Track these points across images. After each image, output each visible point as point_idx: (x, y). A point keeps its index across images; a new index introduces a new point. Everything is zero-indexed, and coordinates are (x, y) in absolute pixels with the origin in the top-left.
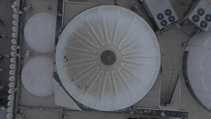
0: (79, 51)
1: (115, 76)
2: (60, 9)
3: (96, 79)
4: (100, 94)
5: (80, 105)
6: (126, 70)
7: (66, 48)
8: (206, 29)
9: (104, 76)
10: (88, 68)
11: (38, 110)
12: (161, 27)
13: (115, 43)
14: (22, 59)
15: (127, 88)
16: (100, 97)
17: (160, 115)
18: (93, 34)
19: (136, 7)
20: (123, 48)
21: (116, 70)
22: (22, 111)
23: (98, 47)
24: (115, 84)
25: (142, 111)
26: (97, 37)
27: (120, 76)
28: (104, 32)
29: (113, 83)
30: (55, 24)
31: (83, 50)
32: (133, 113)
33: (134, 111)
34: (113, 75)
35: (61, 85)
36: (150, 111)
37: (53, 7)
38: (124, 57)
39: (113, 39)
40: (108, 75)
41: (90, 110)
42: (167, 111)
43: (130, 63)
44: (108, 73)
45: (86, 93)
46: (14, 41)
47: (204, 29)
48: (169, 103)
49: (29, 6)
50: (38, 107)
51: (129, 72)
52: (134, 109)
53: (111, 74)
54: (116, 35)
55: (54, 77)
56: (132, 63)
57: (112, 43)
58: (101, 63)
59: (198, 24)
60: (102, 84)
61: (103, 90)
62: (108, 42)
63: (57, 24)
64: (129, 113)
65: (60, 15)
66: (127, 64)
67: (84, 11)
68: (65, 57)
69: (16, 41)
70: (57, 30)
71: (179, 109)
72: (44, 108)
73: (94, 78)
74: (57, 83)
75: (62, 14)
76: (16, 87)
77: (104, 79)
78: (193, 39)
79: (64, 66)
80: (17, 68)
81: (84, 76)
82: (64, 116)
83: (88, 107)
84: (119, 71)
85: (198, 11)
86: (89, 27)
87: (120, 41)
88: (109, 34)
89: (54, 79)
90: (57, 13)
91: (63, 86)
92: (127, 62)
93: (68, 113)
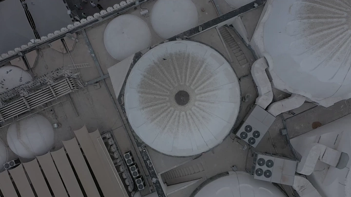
0: (175, 68)
1: (169, 113)
2: (206, 25)
3: (157, 97)
4: (146, 108)
5: (122, 94)
6: (179, 119)
7: (171, 55)
8: (256, 177)
9: (164, 103)
10: (163, 85)
11: (91, 53)
12: (238, 134)
13: (198, 97)
14: (135, 8)
15: (164, 129)
16: (143, 108)
17: (152, 178)
18: (197, 74)
19: (247, 100)
20: (197, 107)
21: (175, 110)
22: (80, 36)
23: (188, 84)
24: (161, 116)
25: (147, 159)
26: (196, 79)
27: (171, 117)
28: (203, 83)
29: (161, 114)
30: (190, 29)
31: (178, 71)
32: (141, 150)
33: (143, 150)
34: (169, 110)
35: (132, 66)
36: (150, 166)
37: (207, 13)
38: (190, 112)
39: (200, 94)
40: (167, 105)
41: (123, 106)
42: (159, 183)
43: (188, 120)
44: (169, 104)
45: (140, 94)
47: (255, 175)
48: (168, 186)
50: (93, 52)
51: (179, 123)
52: (145, 149)
53: (169, 108)
54: (206, 94)
55: (136, 54)
56: (188, 122)
57: (197, 95)
58: (174, 94)
59: (258, 167)
60: (156, 105)
61: (151, 108)
62: (196, 91)
63: (190, 30)
64: (138, 146)
65: (200, 29)
66: (185, 117)
67: (217, 51)
68: (164, 59)
70: (185, 33)
71: (167, 195)
72: (96, 59)
73: (157, 94)
74: (131, 61)
75: (203, 30)
76: (103, 17)
77: (161, 103)
78: (245, 173)
79: (154, 61)
80: (123, 9)
81: (155, 84)
82: (98, 83)
83: (124, 103)
84: (175, 114)
85: (269, 161)
86: (201, 66)
87: (202, 101)
88: (203, 88)
89: (134, 55)
90: (200, 26)
91: (132, 68)
92: (187, 117)
93: (103, 85)
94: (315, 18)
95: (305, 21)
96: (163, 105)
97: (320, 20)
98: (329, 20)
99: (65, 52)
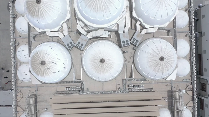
0: (35, 62)
3: (41, 71)
4: (44, 75)
5: (41, 82)
8: (82, 49)
10: (38, 67)
11: (26, 87)
13: (45, 58)
14: (17, 66)
20: (48, 60)
21: (46, 67)
22: (18, 89)
23: (40, 60)
25: (66, 82)
26: (40, 56)
34: (46, 69)
38: (49, 62)
44: (44, 68)
46: (12, 59)
49: (18, 43)
51: (51, 67)
52: (63, 81)
58: (41, 65)
59: (79, 47)
60: (43, 72)
62: (43, 58)
66: (50, 64)
69: (13, 58)
72: (29, 87)
77: (43, 70)
80: (15, 70)
81: (37, 70)
87: (47, 57)
93: (40, 88)
94: (34, 14)
95: (35, 17)
96: (44, 70)
97: (36, 13)
98: (36, 11)
99: (22, 97)
